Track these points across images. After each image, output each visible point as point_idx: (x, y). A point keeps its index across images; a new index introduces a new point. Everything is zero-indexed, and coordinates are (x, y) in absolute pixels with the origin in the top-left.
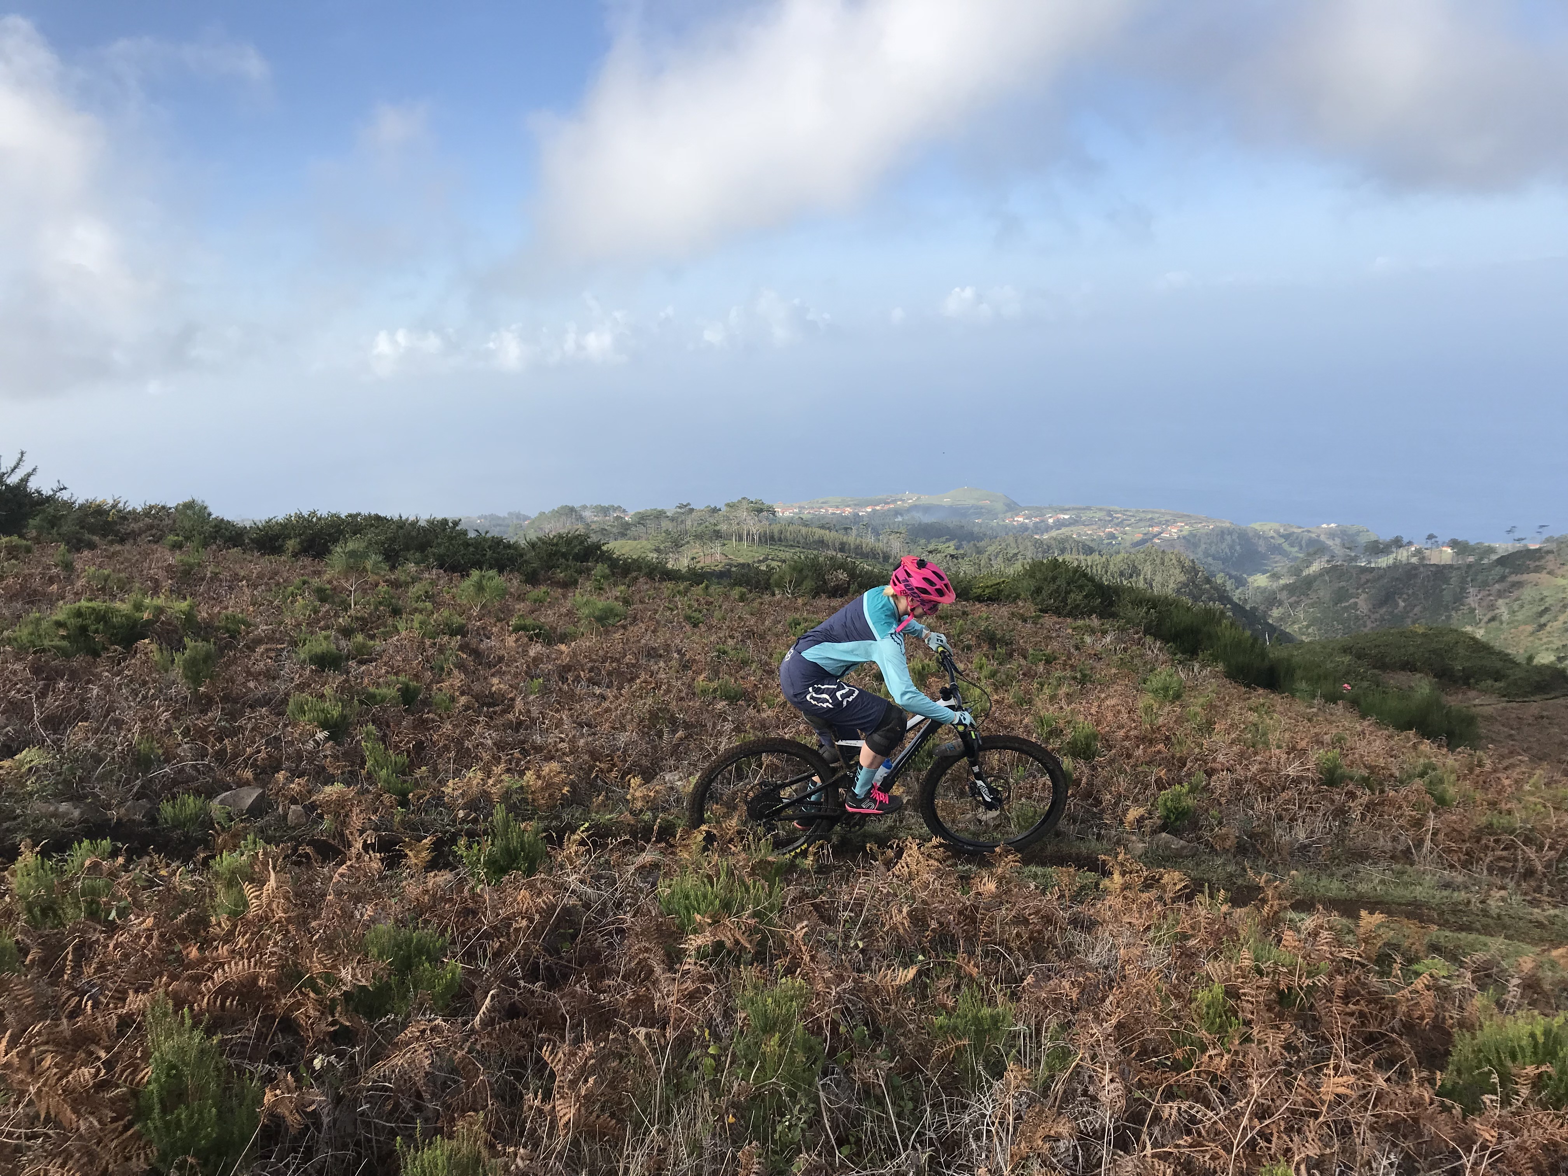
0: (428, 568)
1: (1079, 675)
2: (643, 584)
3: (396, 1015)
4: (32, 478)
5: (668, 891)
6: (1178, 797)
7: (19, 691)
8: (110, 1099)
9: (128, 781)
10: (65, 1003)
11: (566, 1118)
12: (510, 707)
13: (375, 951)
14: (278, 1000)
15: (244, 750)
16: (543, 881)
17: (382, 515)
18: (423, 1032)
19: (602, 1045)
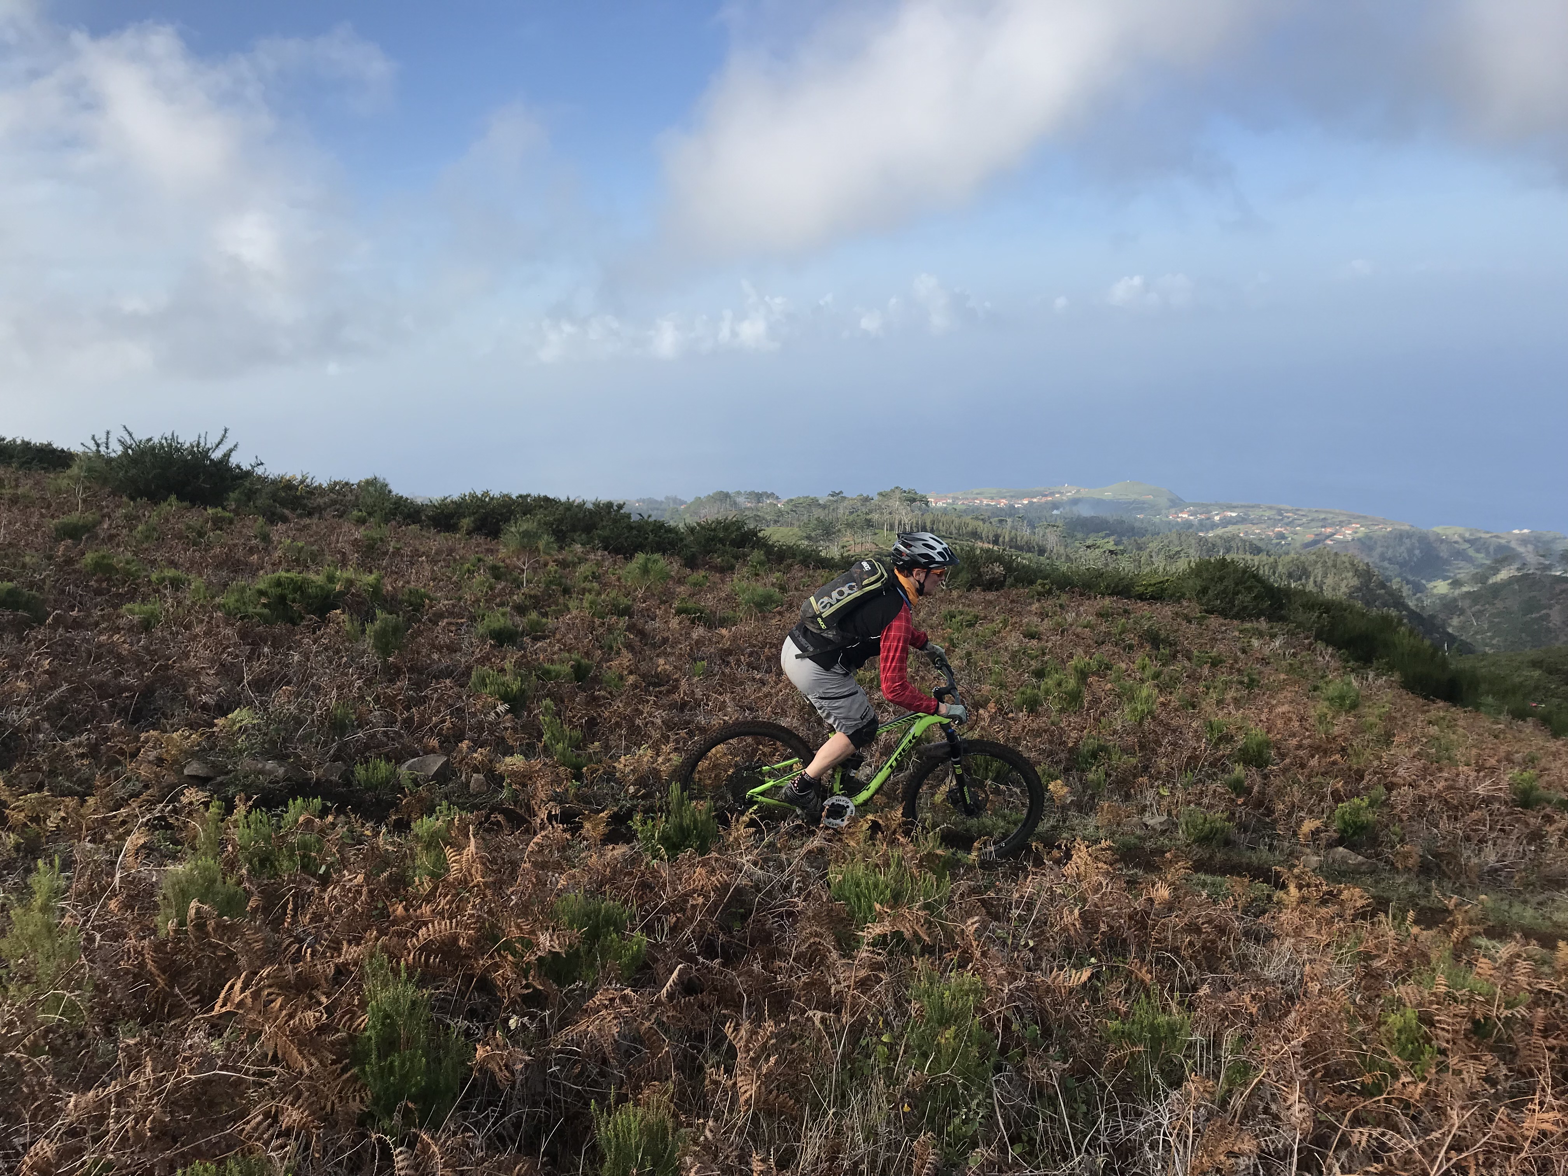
0: (594, 550)
1: (1246, 680)
2: (797, 572)
3: (584, 983)
4: (233, 454)
5: (840, 877)
6: (1357, 810)
7: (229, 654)
8: (332, 1043)
9: (325, 744)
10: (286, 949)
11: (748, 1095)
12: (675, 688)
13: (566, 918)
14: (476, 960)
15: (430, 719)
16: (717, 860)
17: (551, 496)
18: (612, 1000)
19: (783, 1025)
